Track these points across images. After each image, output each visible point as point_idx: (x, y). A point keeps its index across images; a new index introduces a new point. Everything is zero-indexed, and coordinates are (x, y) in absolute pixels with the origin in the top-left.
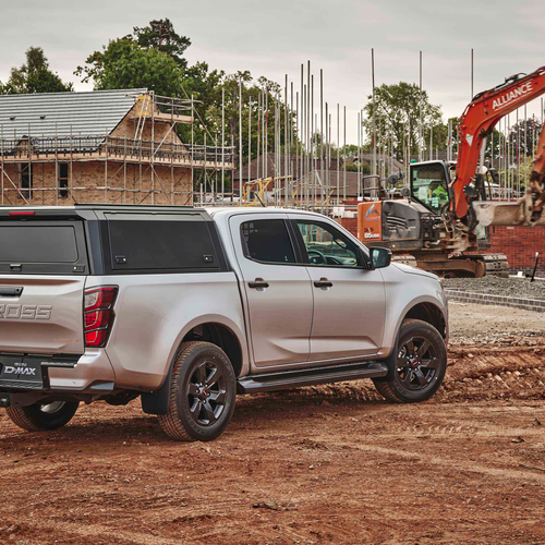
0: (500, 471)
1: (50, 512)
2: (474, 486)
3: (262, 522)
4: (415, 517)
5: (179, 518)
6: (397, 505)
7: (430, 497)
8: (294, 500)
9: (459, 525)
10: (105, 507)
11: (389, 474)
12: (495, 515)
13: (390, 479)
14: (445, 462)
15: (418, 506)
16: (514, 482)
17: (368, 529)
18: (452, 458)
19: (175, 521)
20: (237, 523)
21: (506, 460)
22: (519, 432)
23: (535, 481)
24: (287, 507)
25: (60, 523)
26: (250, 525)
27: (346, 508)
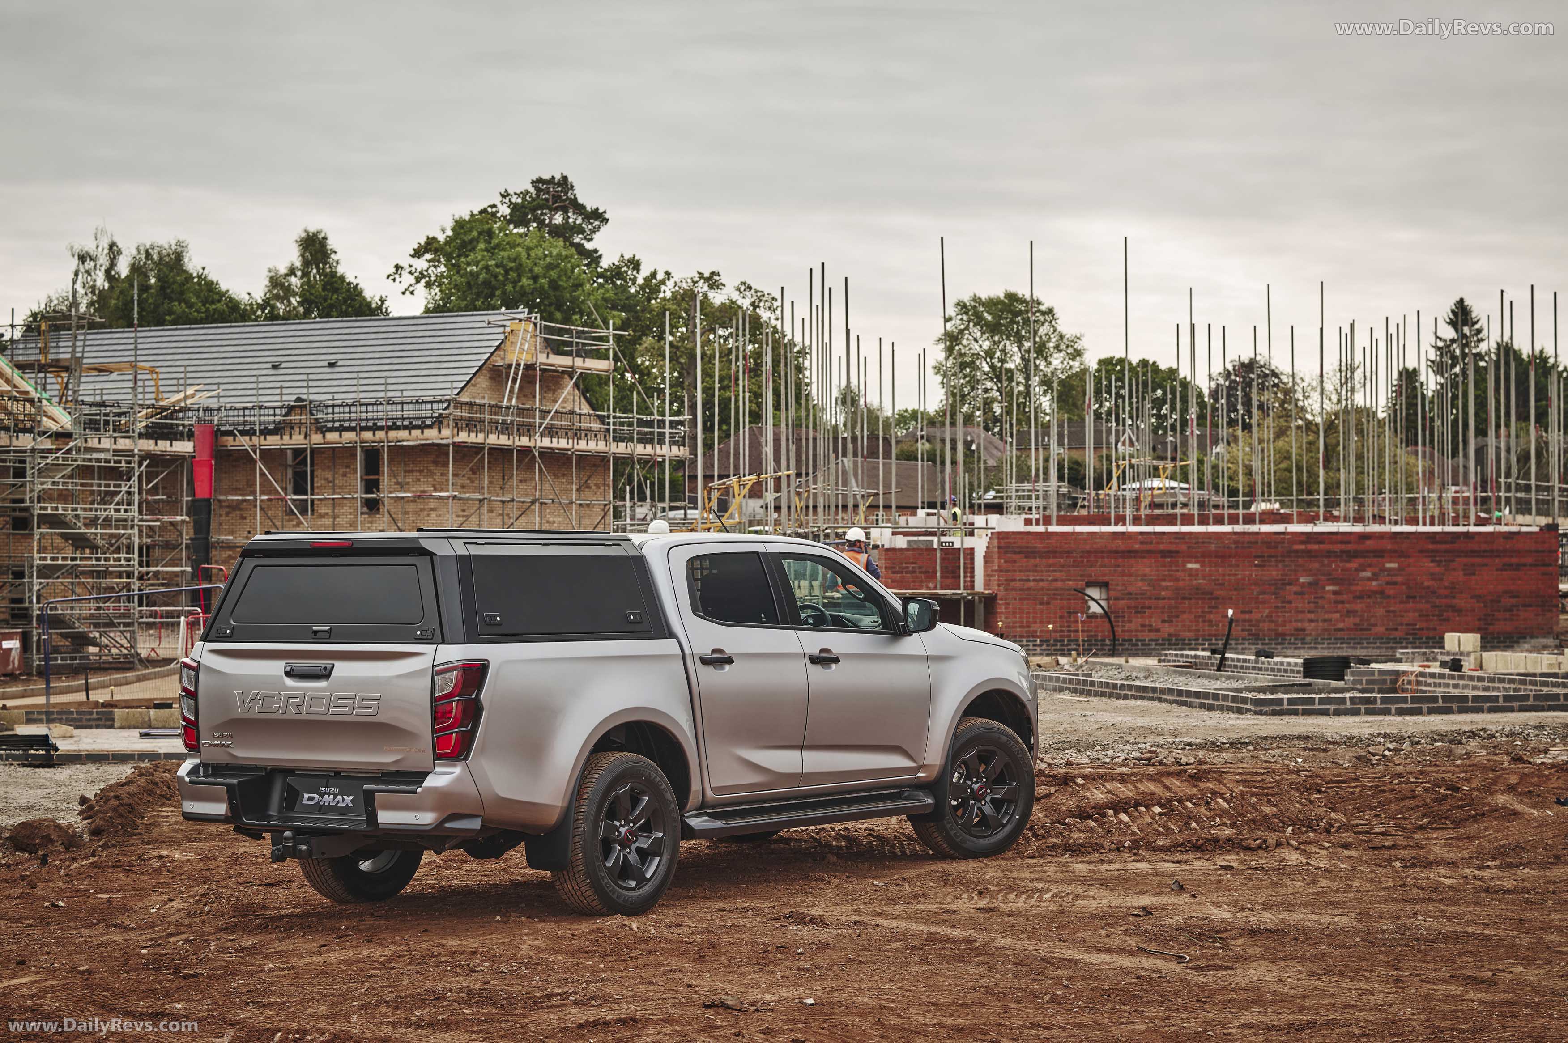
0: (1105, 957)
1: (384, 1015)
2: (1059, 978)
3: (717, 1027)
4: (960, 1021)
5: (587, 1022)
6: (933, 1004)
7: (986, 993)
8: (768, 997)
9: (1026, 1031)
10: (471, 1008)
11: (924, 961)
12: (1086, 1018)
13: (925, 968)
14: (1018, 945)
15: (967, 1005)
16: (1125, 972)
17: (882, 1036)
18: (1029, 938)
19: (581, 1026)
20: (678, 1028)
21: (1117, 942)
22: (1146, 900)
23: (1159, 971)
24: (759, 1007)
25: (400, 1031)
26: (698, 1031)
27: (850, 1008)
